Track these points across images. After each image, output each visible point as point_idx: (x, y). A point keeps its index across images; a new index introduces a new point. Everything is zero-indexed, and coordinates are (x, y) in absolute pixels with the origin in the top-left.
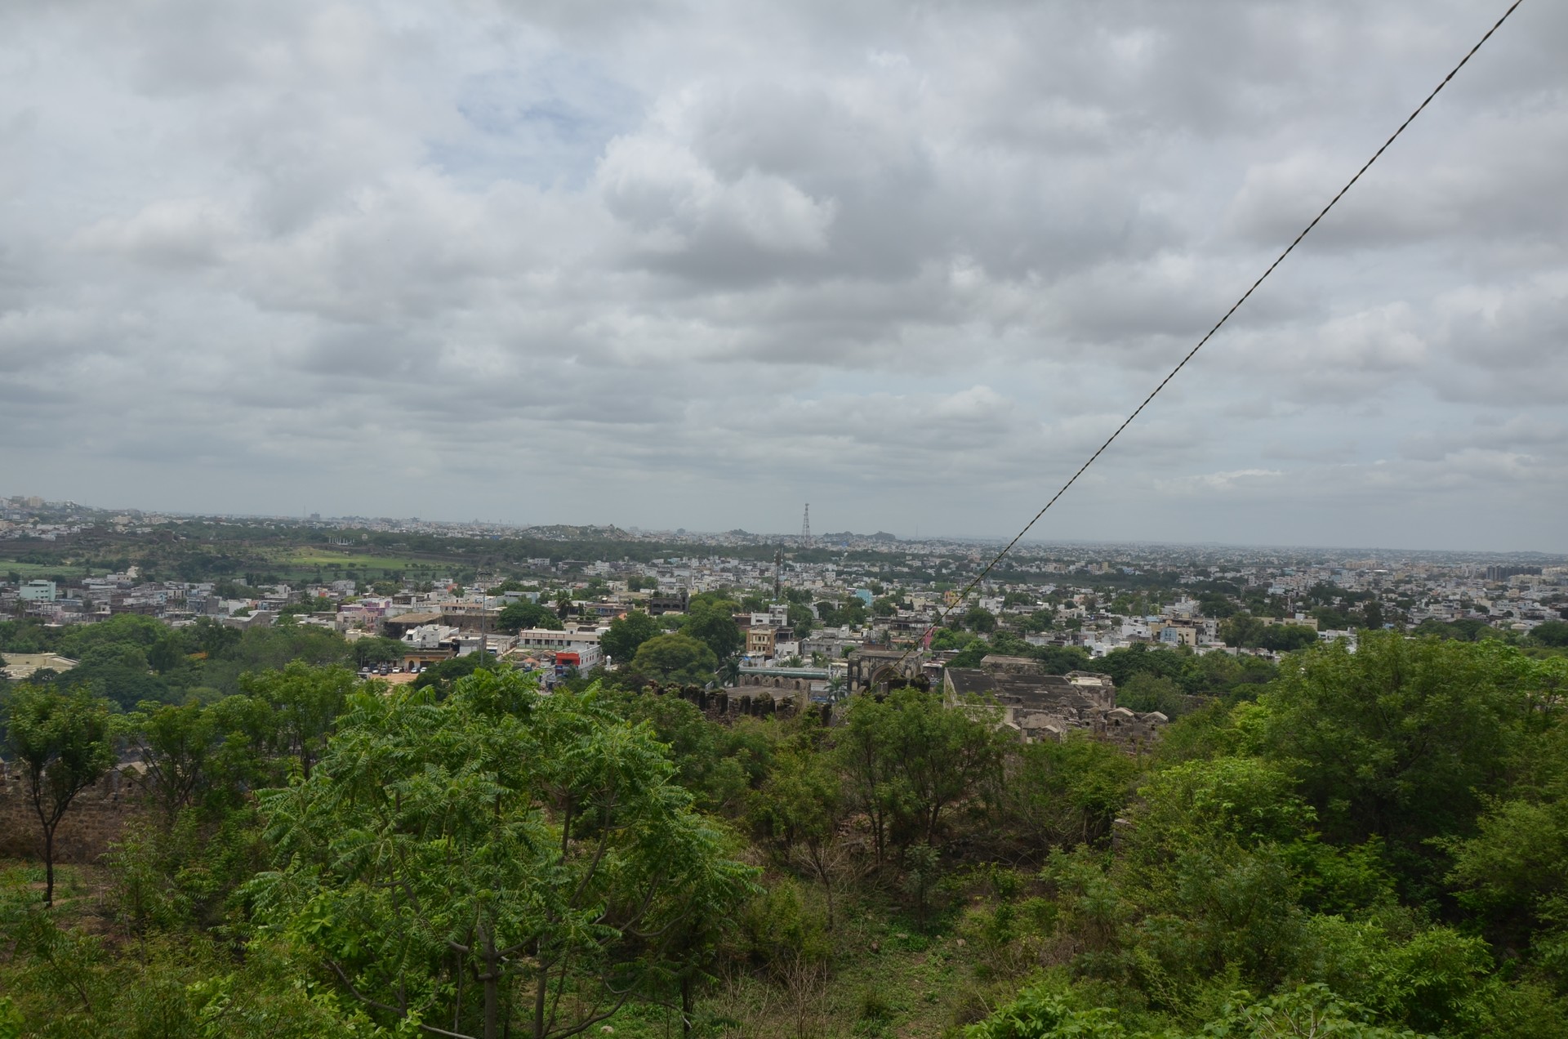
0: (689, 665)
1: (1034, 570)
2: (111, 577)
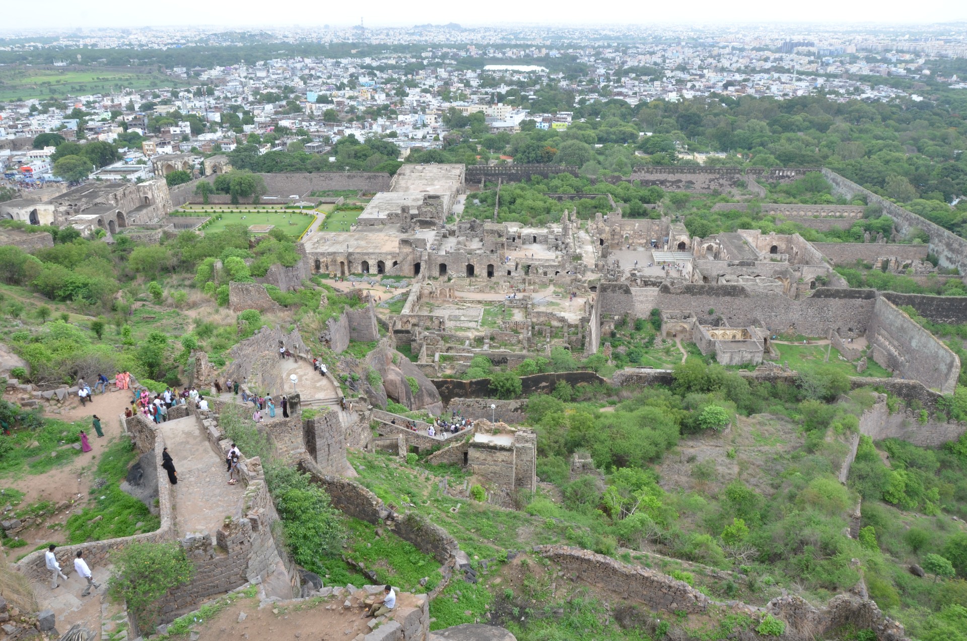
0: (75, 170)
1: (500, 55)
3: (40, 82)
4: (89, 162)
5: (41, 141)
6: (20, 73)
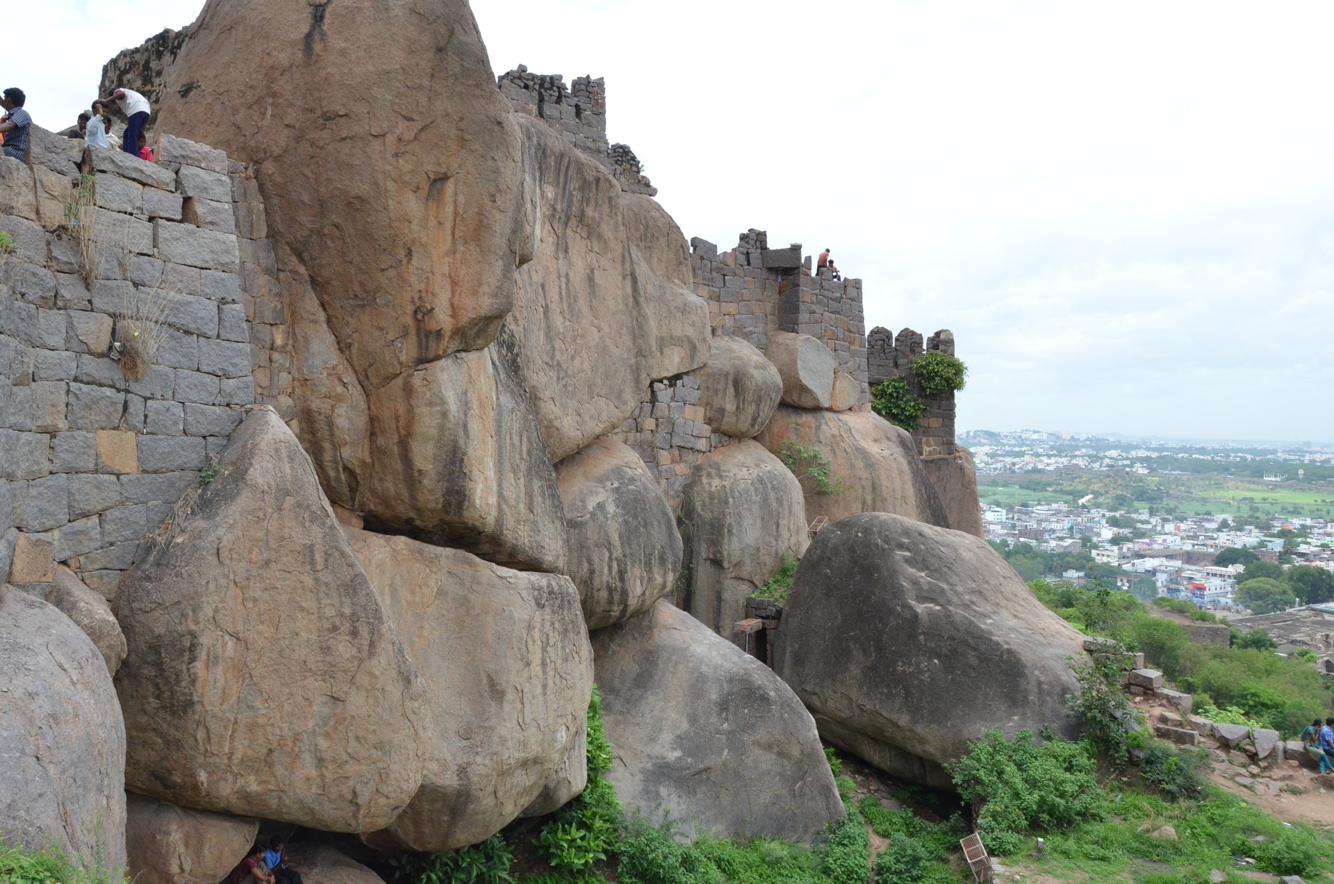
2: (1054, 506)
3: (1241, 497)
4: (1290, 592)
5: (1226, 558)
6: (1216, 484)
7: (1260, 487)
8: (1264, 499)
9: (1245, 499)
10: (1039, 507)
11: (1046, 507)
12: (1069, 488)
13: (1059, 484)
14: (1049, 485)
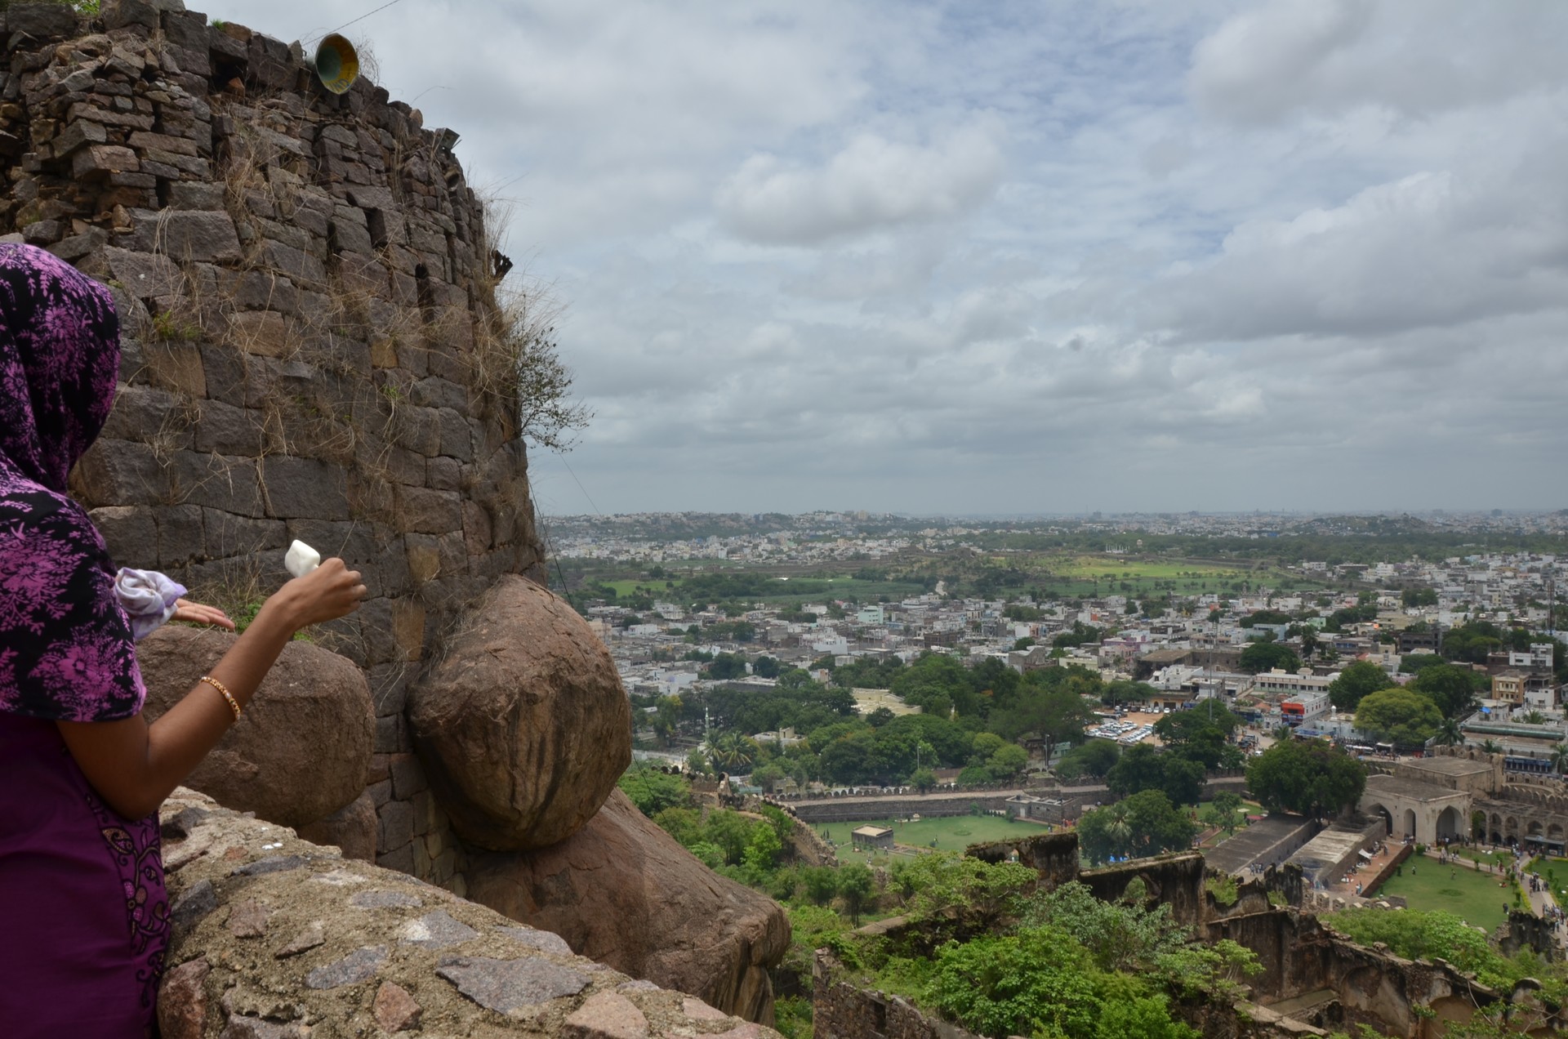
0: (1411, 721)
2: (924, 598)
6: (1066, 560)
7: (1111, 562)
8: (1126, 575)
9: (1107, 576)
10: (907, 601)
11: (914, 601)
12: (913, 576)
13: (897, 571)
14: (886, 572)
